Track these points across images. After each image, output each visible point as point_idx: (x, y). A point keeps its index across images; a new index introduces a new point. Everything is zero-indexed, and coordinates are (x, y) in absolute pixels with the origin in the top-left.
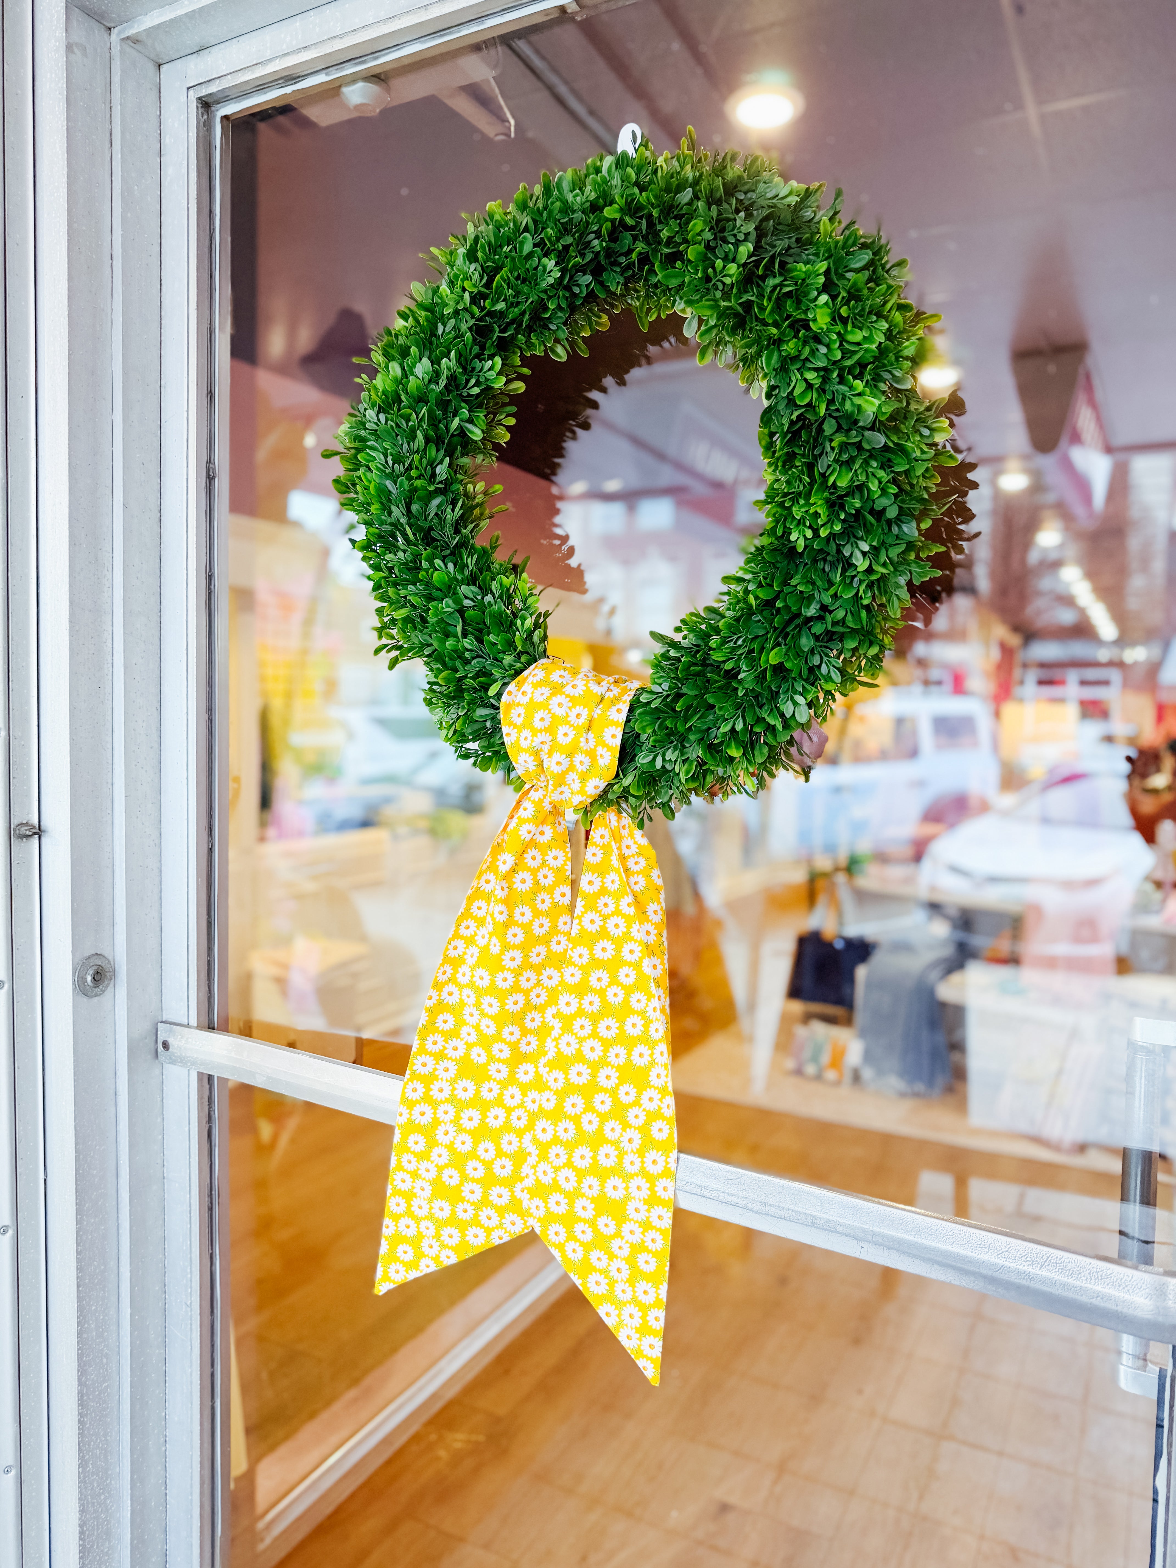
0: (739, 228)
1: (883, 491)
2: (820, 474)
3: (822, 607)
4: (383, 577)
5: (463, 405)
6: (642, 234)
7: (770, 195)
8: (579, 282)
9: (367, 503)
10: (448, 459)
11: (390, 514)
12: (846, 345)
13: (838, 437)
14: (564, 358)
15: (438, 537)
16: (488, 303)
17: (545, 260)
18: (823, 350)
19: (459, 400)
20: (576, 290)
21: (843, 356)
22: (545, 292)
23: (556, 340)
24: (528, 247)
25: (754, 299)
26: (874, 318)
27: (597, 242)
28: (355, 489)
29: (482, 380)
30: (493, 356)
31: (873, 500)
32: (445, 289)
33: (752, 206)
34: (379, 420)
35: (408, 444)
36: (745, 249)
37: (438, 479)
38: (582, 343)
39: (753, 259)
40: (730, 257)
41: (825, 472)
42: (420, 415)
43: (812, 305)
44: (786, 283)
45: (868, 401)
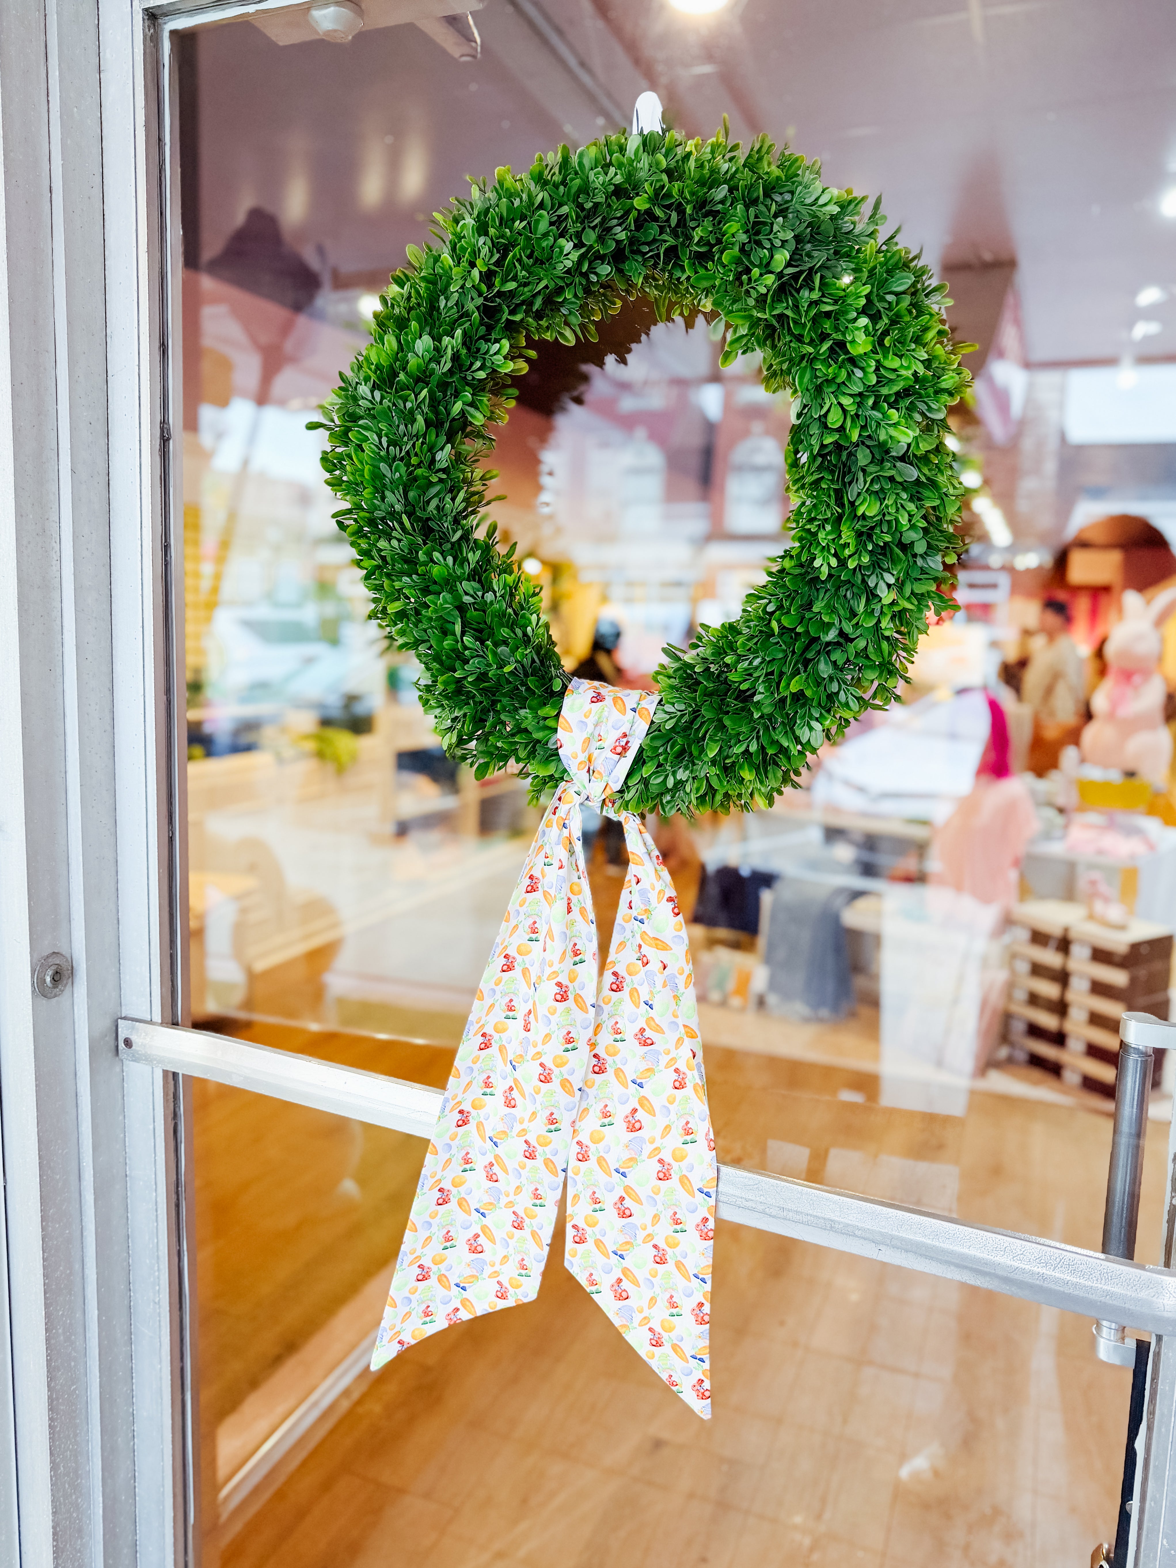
0: (775, 234)
1: (913, 526)
2: (849, 502)
3: (841, 633)
4: (376, 566)
5: (467, 388)
6: (670, 226)
7: (809, 201)
8: (597, 270)
9: (357, 484)
10: (449, 446)
11: (383, 498)
12: (883, 371)
13: (872, 469)
14: (572, 342)
15: (436, 528)
16: (497, 282)
17: (562, 241)
18: (859, 373)
19: (463, 383)
20: (594, 278)
21: (878, 382)
22: (562, 278)
23: (567, 324)
24: (543, 226)
25: (789, 313)
26: (913, 346)
27: (619, 229)
28: (343, 468)
29: (488, 364)
30: (501, 339)
31: (901, 533)
32: (447, 258)
33: (787, 208)
34: (373, 397)
35: (406, 426)
36: (782, 257)
37: (438, 466)
38: (592, 328)
39: (790, 270)
40: (764, 262)
41: (855, 501)
42: (421, 397)
43: (850, 326)
44: (824, 300)
45: (903, 431)
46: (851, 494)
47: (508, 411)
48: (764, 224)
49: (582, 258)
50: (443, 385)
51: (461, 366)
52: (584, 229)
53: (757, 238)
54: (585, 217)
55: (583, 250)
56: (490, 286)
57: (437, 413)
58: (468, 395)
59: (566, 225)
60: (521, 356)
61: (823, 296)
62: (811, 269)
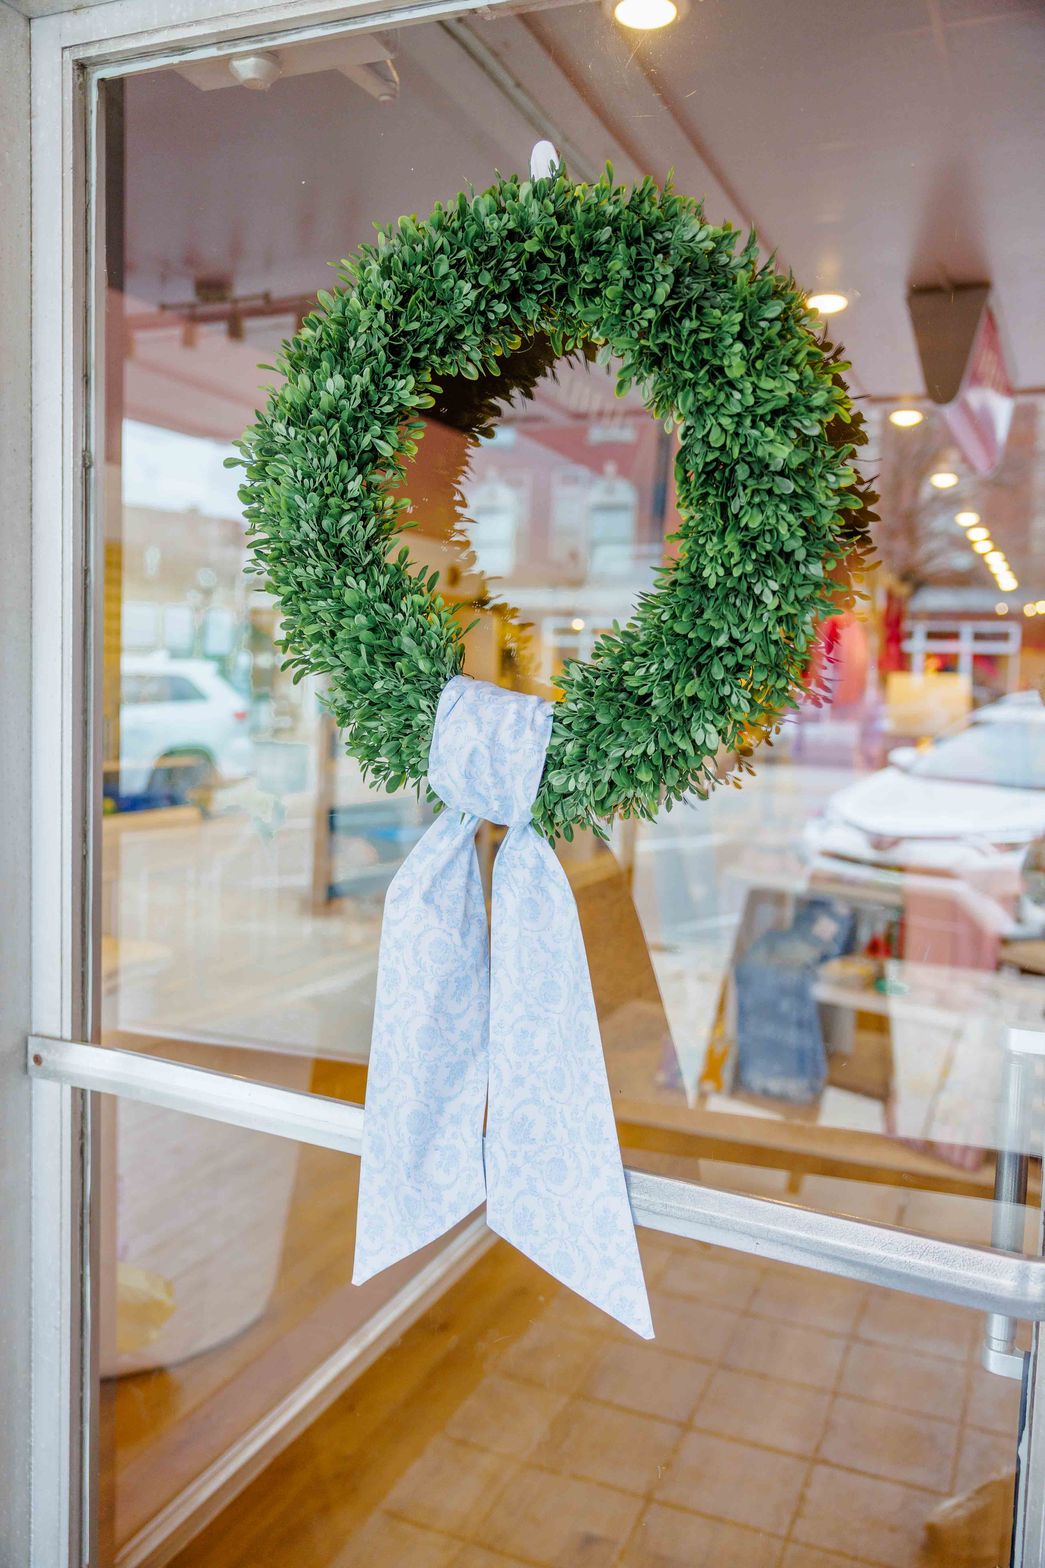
0: (657, 269)
1: (793, 535)
2: (733, 515)
3: (731, 639)
4: (292, 592)
5: (376, 422)
6: (560, 266)
7: (687, 237)
8: (494, 309)
9: (274, 516)
10: (360, 477)
11: (299, 528)
12: (759, 392)
13: (751, 482)
14: (475, 376)
15: (349, 554)
16: (402, 322)
17: (461, 283)
18: (737, 395)
19: (371, 417)
20: (491, 316)
21: (756, 403)
22: (461, 317)
23: (469, 360)
24: (444, 269)
25: (671, 341)
26: (786, 368)
27: (513, 270)
28: (261, 501)
29: (395, 398)
30: (407, 375)
31: (783, 543)
32: (355, 301)
33: (669, 245)
34: (288, 434)
35: (319, 460)
36: (662, 291)
37: (350, 495)
38: (493, 362)
39: (671, 303)
40: (648, 295)
41: (738, 513)
42: (332, 432)
43: (727, 351)
44: (703, 328)
45: (778, 448)
46: (734, 507)
47: (417, 442)
48: (647, 260)
49: (480, 296)
50: (354, 420)
51: (369, 403)
52: (481, 270)
53: (640, 274)
54: (482, 260)
55: (481, 290)
56: (395, 326)
57: (348, 446)
58: (376, 428)
59: (465, 268)
60: (427, 391)
61: (701, 325)
62: (690, 300)
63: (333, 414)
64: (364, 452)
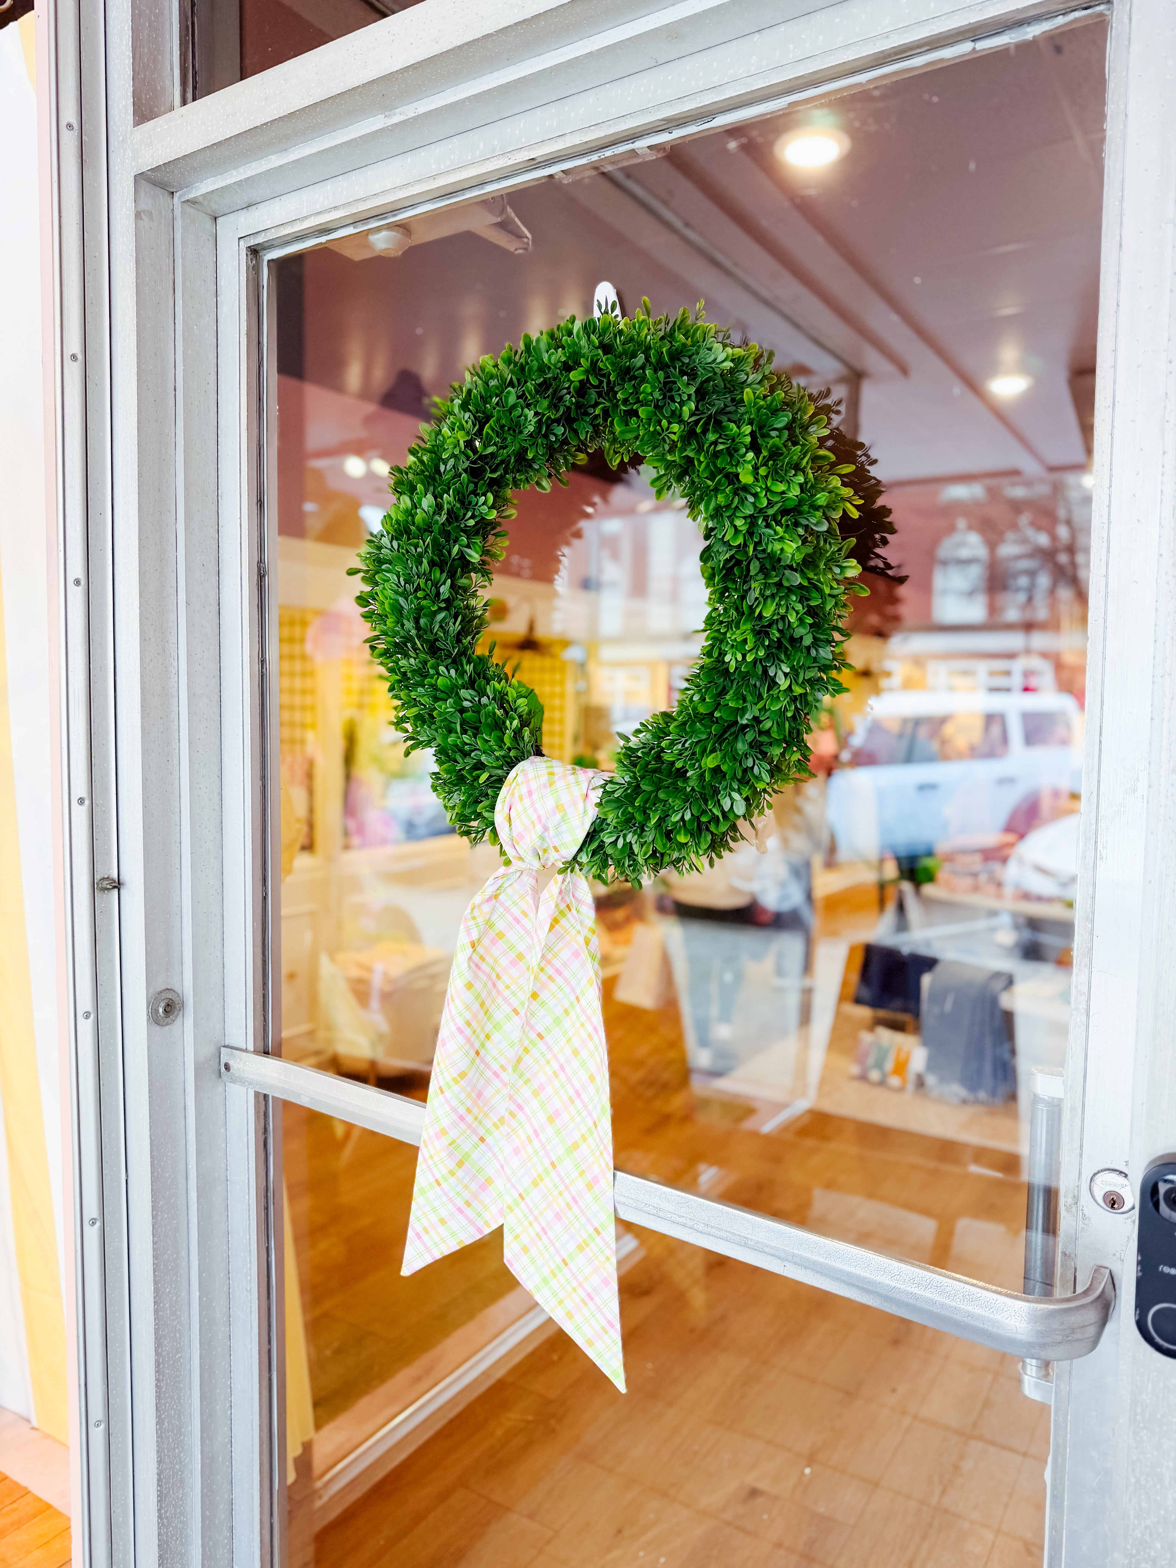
0: (683, 390)
3: (754, 716)
4: (398, 680)
5: (462, 534)
7: (710, 359)
8: (555, 431)
9: (382, 616)
10: (450, 580)
11: (403, 626)
12: (769, 495)
13: (761, 577)
14: (548, 490)
15: (442, 647)
17: (527, 411)
18: (751, 499)
19: (458, 530)
20: (553, 438)
24: (512, 400)
25: (693, 454)
26: (793, 472)
27: (568, 397)
28: (375, 604)
29: (477, 514)
30: (486, 493)
32: (446, 431)
33: (696, 367)
34: (392, 546)
35: (417, 567)
36: (687, 409)
37: (442, 597)
39: (693, 419)
40: (677, 413)
42: (426, 543)
43: (741, 460)
44: (720, 440)
45: (787, 544)
46: (749, 599)
47: (503, 549)
48: (674, 382)
49: (541, 422)
50: (444, 533)
51: (456, 517)
53: (669, 394)
55: (540, 416)
56: (475, 451)
57: (440, 555)
61: (720, 437)
62: (710, 416)
63: (427, 528)
64: (454, 559)
